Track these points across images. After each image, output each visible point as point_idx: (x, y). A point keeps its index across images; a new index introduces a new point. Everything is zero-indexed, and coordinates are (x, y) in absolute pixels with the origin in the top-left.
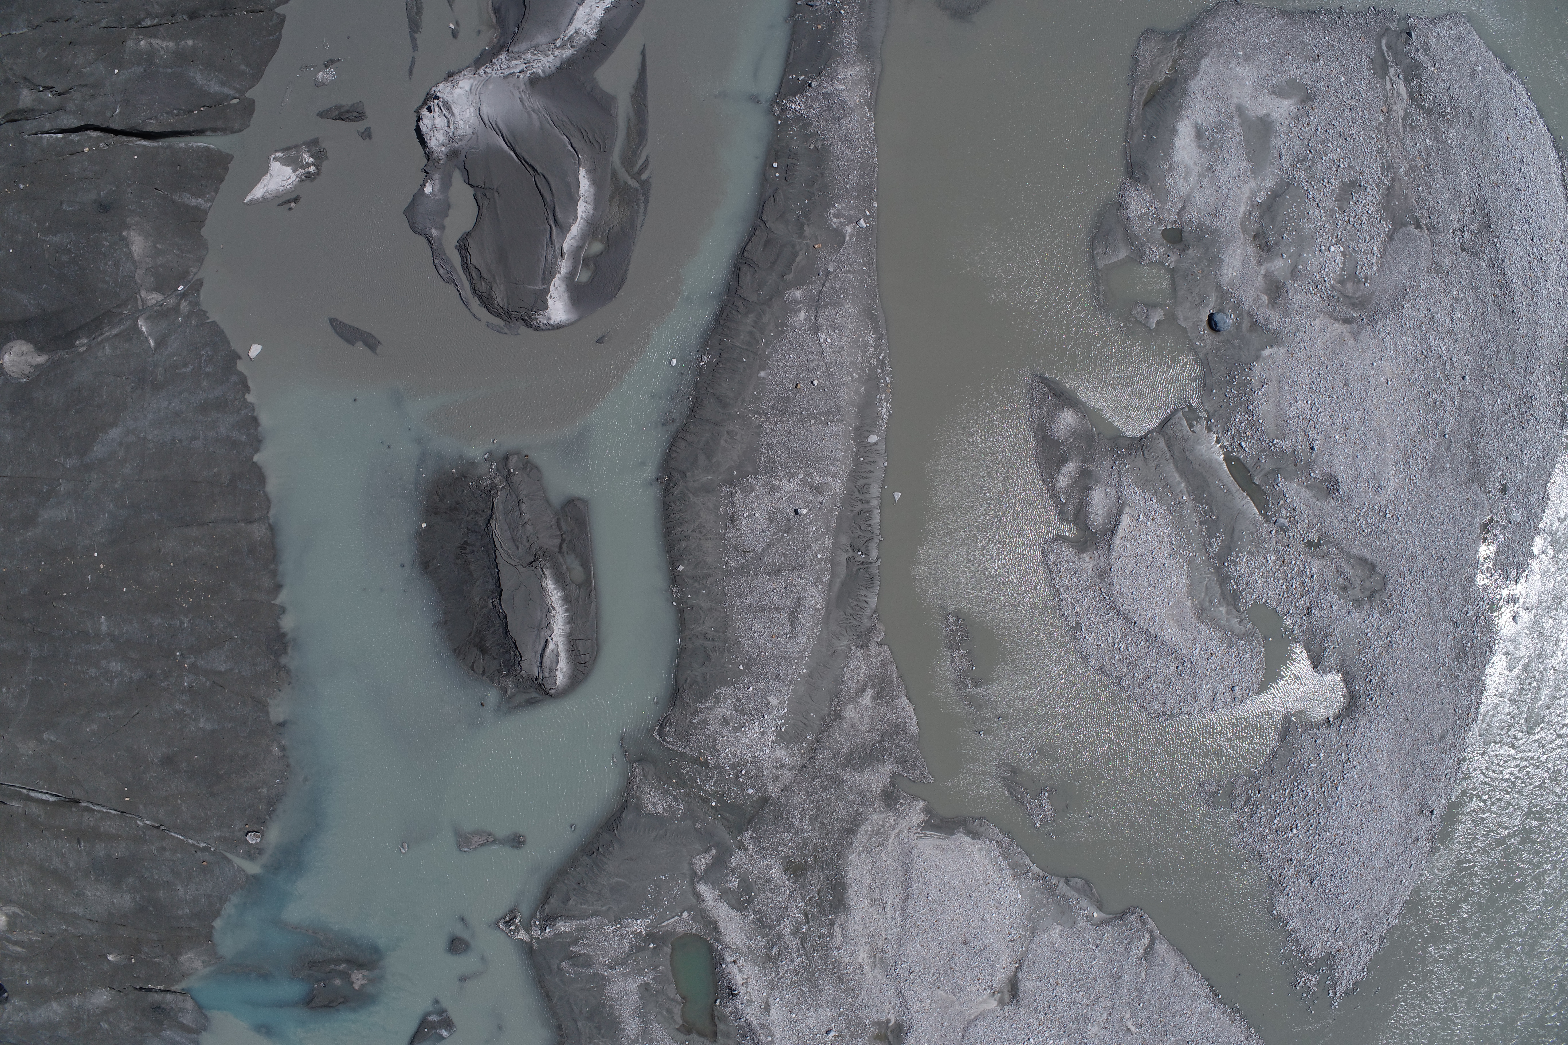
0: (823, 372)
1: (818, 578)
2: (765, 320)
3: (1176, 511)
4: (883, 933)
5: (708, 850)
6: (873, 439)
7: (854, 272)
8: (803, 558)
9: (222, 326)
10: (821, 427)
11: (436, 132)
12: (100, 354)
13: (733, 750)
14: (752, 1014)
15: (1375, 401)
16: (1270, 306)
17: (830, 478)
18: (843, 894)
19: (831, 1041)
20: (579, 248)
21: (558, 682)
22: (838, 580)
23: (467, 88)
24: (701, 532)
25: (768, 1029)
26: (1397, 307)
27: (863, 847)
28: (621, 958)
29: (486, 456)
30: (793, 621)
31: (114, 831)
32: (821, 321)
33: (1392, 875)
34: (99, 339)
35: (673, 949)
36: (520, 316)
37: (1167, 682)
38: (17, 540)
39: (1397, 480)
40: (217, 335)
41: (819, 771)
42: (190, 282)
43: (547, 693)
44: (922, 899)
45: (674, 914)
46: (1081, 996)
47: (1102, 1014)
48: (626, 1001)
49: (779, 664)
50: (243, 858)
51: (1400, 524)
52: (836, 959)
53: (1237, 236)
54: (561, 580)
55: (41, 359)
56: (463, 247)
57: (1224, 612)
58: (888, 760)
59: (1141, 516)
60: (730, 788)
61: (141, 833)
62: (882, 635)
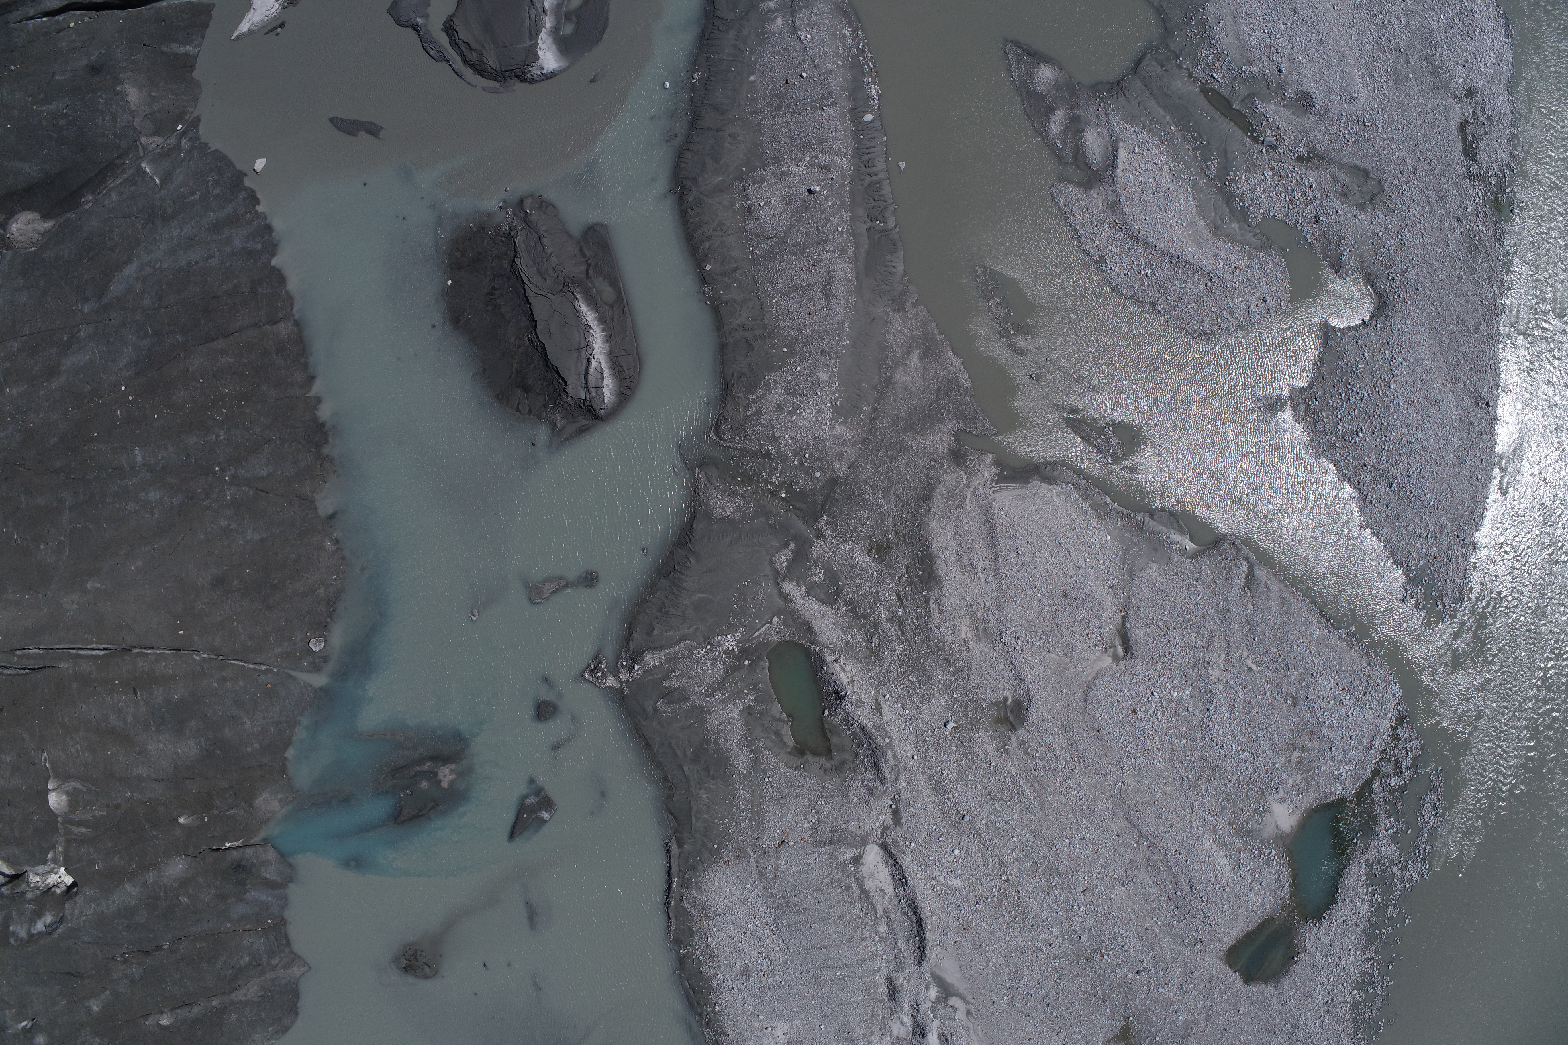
0: (809, 65)
1: (843, 249)
2: (745, 32)
3: (1168, 140)
4: (980, 601)
5: (786, 545)
6: (868, 117)
8: (824, 233)
9: (225, 152)
10: (817, 113)
12: (106, 203)
13: (792, 436)
14: (864, 716)
17: (836, 158)
18: (931, 566)
19: (951, 734)
21: (606, 401)
22: (863, 250)
24: (721, 230)
25: (884, 730)
27: (941, 512)
28: (718, 683)
29: (500, 205)
30: (827, 294)
31: (171, 671)
32: (798, 22)
33: (1465, 471)
34: (104, 192)
36: (513, 74)
37: (1199, 300)
38: (42, 393)
39: (1366, 92)
40: (221, 161)
41: (882, 440)
42: (187, 120)
43: (597, 416)
44: (1013, 555)
45: (764, 622)
46: (1194, 639)
47: (1219, 655)
48: (731, 731)
49: (822, 338)
50: (309, 672)
51: (1380, 131)
52: (938, 640)
54: (592, 302)
55: (49, 225)
56: (449, 27)
57: (1237, 228)
58: (948, 418)
59: (1136, 149)
60: (797, 475)
61: (198, 668)
62: (916, 296)
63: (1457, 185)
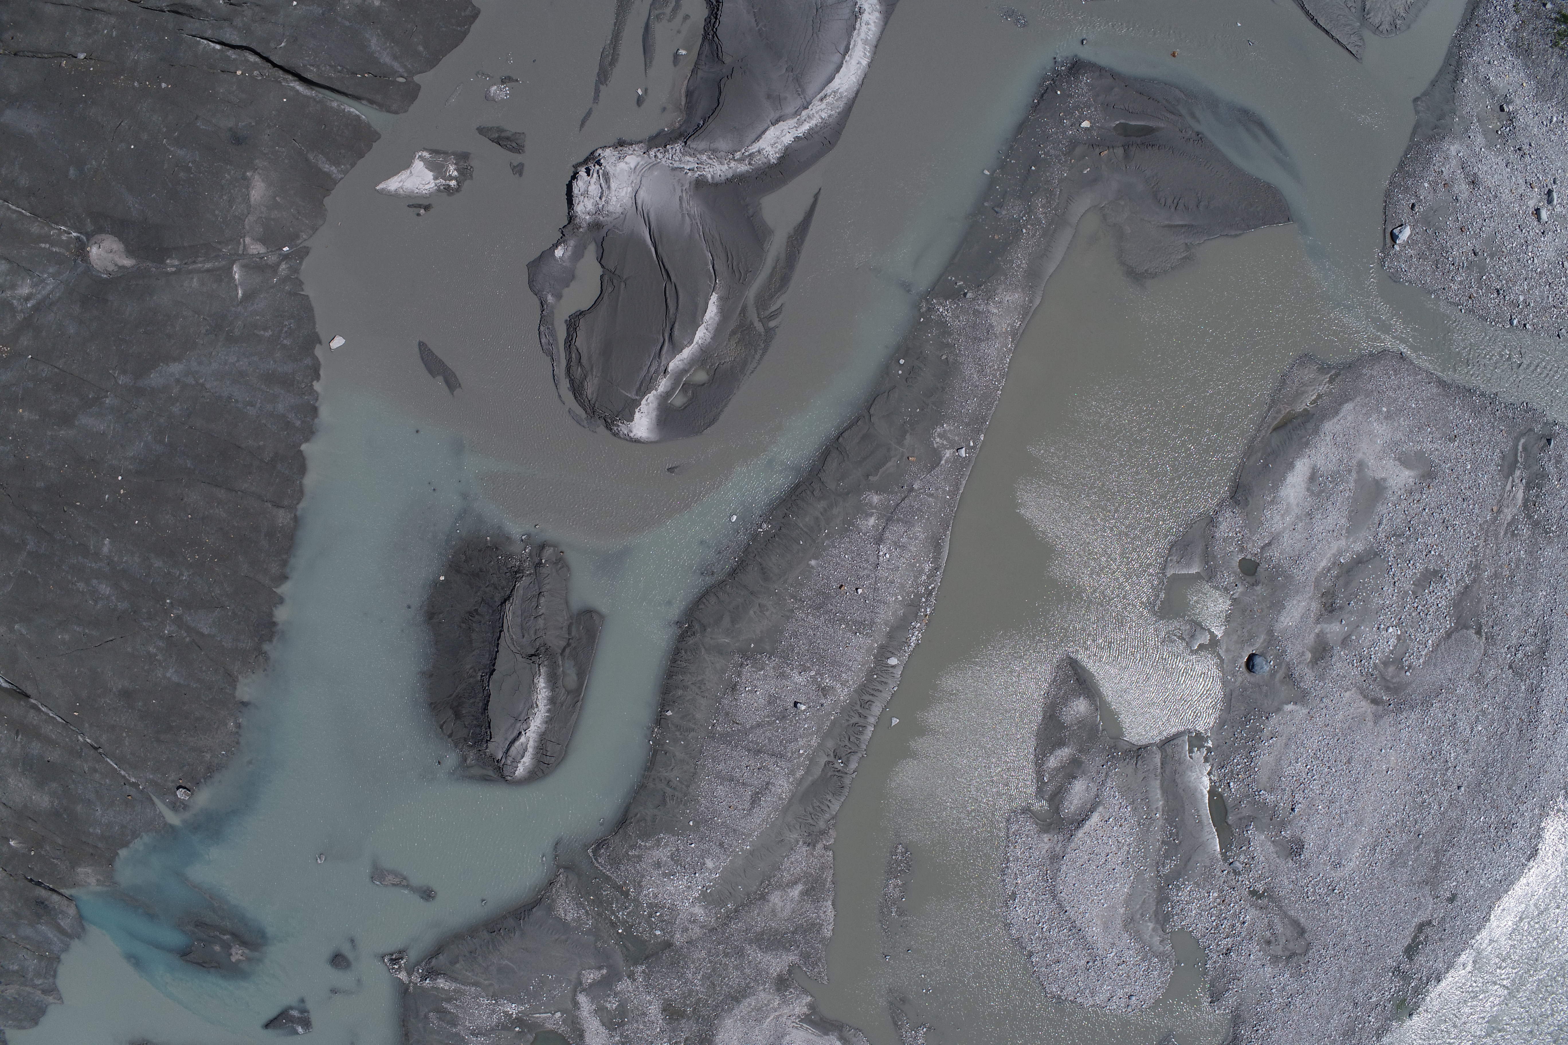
0: (870, 584)
1: (793, 771)
2: (835, 511)
3: (1145, 825)
5: (600, 968)
6: (893, 661)
7: (937, 498)
8: (785, 748)
9: (314, 304)
10: (849, 635)
11: (586, 199)
12: (186, 284)
13: (656, 892)
15: (1369, 785)
16: (1310, 664)
17: (839, 685)
20: (684, 371)
21: (517, 773)
22: (810, 778)
23: (633, 166)
24: (700, 688)
26: (1426, 703)
27: (741, 1017)
28: (486, 1030)
29: (523, 537)
30: (755, 800)
31: (54, 737)
32: (887, 534)
34: (191, 267)
35: (535, 1039)
36: (603, 416)
37: (1074, 971)
38: (49, 433)
39: (1357, 863)
40: (305, 312)
41: (727, 938)
42: (296, 246)
43: (503, 777)
45: (548, 1011)
50: (167, 806)
51: (1343, 902)
53: (1307, 589)
54: (553, 680)
55: (128, 262)
56: (572, 324)
57: (1150, 928)
58: (793, 951)
59: (1111, 820)
60: (640, 923)
61: (79, 748)
62: (832, 841)
63: (1377, 975)
